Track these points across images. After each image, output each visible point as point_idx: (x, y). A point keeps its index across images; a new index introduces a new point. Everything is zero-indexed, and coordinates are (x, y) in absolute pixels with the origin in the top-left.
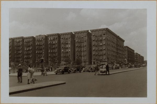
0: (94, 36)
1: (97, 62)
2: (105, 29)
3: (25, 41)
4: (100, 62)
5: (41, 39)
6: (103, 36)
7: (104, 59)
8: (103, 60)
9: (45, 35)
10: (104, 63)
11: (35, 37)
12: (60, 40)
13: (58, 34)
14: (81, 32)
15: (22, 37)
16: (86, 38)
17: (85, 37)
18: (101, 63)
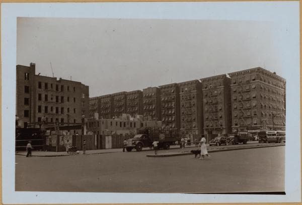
0: (235, 83)
1: (241, 130)
2: (256, 70)
3: (128, 98)
4: (248, 129)
5: (150, 94)
6: (251, 83)
7: (255, 124)
8: (253, 126)
9: (157, 88)
10: (254, 131)
11: (142, 91)
12: (179, 95)
13: (176, 84)
14: (214, 78)
15: (124, 92)
16: (220, 88)
17: (220, 85)
18: (249, 131)
